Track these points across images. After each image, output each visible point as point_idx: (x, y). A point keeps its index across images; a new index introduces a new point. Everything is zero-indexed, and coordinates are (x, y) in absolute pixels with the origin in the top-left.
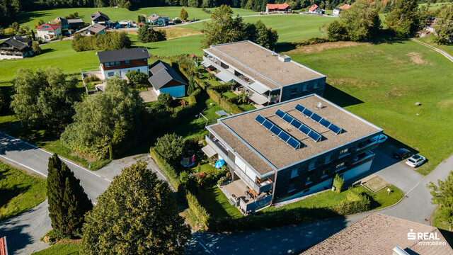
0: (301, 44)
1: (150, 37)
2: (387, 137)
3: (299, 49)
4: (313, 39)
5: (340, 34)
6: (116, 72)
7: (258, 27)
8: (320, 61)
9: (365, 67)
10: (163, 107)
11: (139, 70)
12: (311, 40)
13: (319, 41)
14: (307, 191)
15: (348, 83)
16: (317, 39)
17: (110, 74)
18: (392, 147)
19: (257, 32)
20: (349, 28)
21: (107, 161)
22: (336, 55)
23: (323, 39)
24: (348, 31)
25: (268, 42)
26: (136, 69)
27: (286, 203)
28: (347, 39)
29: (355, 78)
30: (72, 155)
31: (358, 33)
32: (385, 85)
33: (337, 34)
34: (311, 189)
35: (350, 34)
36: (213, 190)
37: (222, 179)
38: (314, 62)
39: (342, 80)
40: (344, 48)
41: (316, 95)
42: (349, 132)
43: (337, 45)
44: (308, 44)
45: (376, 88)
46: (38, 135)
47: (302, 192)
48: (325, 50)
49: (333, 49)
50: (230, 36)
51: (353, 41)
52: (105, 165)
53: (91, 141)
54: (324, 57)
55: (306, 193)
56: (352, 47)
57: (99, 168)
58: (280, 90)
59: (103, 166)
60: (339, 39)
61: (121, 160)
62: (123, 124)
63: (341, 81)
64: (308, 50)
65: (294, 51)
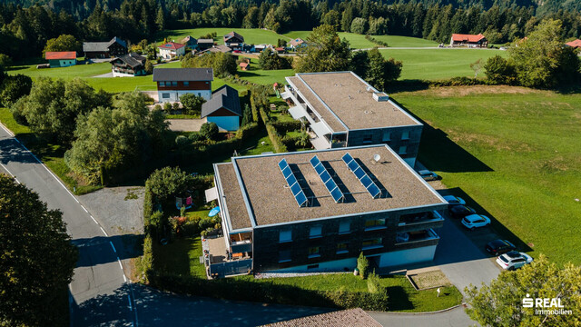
0: (436, 84)
1: (272, 63)
2: (488, 221)
3: (433, 90)
4: (458, 78)
5: (504, 74)
6: (173, 94)
7: (370, 55)
8: (453, 108)
9: (524, 123)
10: (203, 138)
11: (199, 94)
12: (454, 79)
13: (465, 82)
14: (313, 267)
15: (481, 142)
16: (464, 79)
17: (165, 96)
18: (493, 236)
19: (369, 61)
20: (521, 68)
21: (98, 187)
22: (484, 103)
23: (475, 80)
24: (518, 71)
25: (382, 76)
26: (195, 93)
27: (274, 275)
28: (515, 83)
29: (495, 136)
30: (68, 175)
31: (533, 75)
32: (544, 152)
33: (496, 75)
34: (322, 265)
35: (520, 76)
36: (194, 241)
37: (209, 230)
38: (444, 108)
39: (474, 136)
40: (506, 94)
41: (386, 146)
42: (395, 198)
43: (494, 90)
44: (449, 84)
45: (526, 155)
46: (50, 149)
47: (305, 267)
48: (472, 95)
49: (486, 95)
50: (328, 64)
51: (524, 86)
52: (93, 191)
53: (87, 162)
54: (462, 104)
55: (314, 269)
56: (518, 94)
57: (84, 194)
58: (344, 135)
59: (89, 192)
60: (500, 82)
61: (113, 189)
62: (122, 147)
63: (470, 138)
64: (444, 92)
65: (423, 91)
